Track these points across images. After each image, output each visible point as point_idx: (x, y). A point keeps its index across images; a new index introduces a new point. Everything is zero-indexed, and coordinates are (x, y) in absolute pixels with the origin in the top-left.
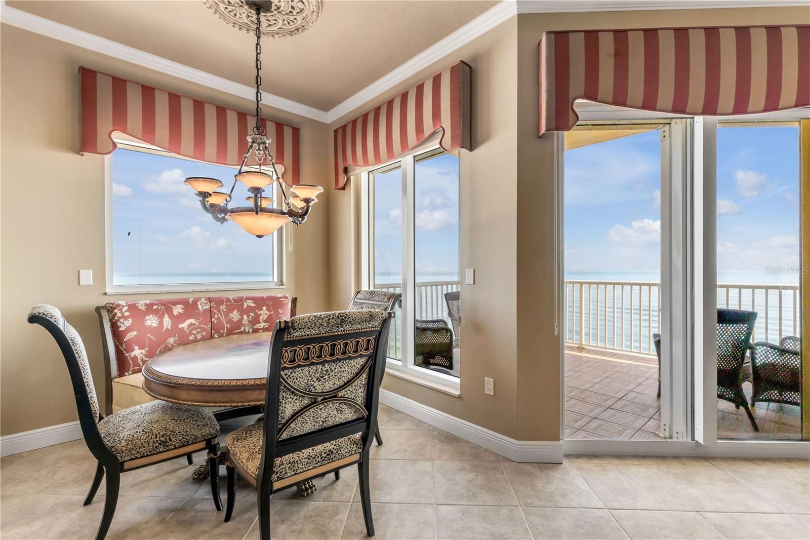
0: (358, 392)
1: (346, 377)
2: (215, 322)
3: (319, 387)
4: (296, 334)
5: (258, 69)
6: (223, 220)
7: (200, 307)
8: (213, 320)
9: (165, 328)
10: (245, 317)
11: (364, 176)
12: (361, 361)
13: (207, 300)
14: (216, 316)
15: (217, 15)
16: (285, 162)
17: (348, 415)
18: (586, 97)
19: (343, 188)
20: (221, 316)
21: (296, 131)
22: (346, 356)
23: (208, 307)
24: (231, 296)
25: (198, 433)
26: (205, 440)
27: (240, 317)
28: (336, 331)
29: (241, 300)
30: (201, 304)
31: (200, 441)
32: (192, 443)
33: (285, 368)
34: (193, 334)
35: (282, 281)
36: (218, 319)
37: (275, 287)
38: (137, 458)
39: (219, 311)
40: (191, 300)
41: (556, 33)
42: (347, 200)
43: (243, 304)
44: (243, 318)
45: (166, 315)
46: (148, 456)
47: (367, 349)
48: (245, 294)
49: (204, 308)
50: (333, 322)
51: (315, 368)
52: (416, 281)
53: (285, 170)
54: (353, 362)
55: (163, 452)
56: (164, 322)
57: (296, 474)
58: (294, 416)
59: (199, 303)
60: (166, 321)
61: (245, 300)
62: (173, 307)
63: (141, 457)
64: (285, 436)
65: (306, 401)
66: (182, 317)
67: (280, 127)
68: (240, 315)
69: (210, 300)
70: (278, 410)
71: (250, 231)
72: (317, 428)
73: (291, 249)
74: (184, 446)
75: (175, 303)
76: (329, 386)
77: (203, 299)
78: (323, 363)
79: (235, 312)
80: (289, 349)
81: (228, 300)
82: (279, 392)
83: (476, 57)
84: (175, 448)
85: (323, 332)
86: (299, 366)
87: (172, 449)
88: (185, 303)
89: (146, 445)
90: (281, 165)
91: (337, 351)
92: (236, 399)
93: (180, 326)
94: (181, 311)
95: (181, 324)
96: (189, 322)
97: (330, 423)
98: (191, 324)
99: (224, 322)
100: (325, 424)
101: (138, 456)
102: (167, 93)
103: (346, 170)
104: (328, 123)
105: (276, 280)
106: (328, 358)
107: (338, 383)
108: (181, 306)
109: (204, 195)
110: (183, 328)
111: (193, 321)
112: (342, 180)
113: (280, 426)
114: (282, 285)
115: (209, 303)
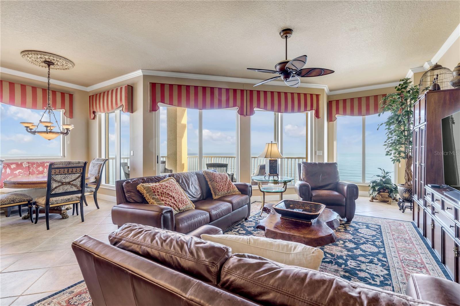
0: (78, 182)
1: (73, 179)
2: (31, 171)
3: (64, 181)
4: (56, 166)
5: (49, 85)
6: (34, 134)
7: (24, 165)
8: (30, 170)
9: (7, 173)
10: (45, 169)
11: (103, 115)
12: (78, 175)
13: (27, 163)
14: (32, 169)
15: (33, 64)
16: (66, 108)
17: (74, 189)
18: (161, 102)
19: (94, 119)
20: (34, 168)
21: (71, 96)
22: (72, 173)
23: (27, 165)
24: (39, 161)
25: (25, 199)
26: (28, 201)
27: (43, 169)
28: (68, 166)
29: (44, 163)
30: (24, 164)
31: (26, 201)
32: (23, 202)
33: (53, 175)
34: (20, 175)
35: (64, 156)
36: (33, 170)
37: (61, 158)
38: (3, 205)
39: (33, 167)
40: (19, 163)
41: (152, 83)
42: (95, 124)
43: (44, 165)
44: (44, 170)
45: (8, 168)
46: (7, 204)
47: (80, 171)
48: (45, 161)
49: (26, 166)
50: (66, 163)
51: (62, 175)
52: (121, 157)
53: (65, 111)
54: (75, 175)
55: (13, 203)
56: (7, 171)
57: (57, 204)
58: (56, 188)
59: (23, 164)
60: (8, 170)
61: (46, 163)
62: (11, 165)
63: (5, 204)
64: (53, 192)
65: (60, 184)
66: (15, 169)
67: (63, 94)
68: (43, 168)
69: (28, 163)
70: (51, 186)
71: (46, 138)
72: (64, 191)
73: (69, 142)
74: (20, 202)
75: (12, 164)
76: (67, 180)
77: (25, 163)
78: (65, 174)
79: (41, 167)
80: (54, 170)
81: (37, 163)
82: (51, 181)
83: (134, 84)
84: (17, 203)
85: (64, 166)
86: (57, 174)
87: (16, 203)
88: (17, 164)
89: (7, 201)
90: (63, 109)
91: (69, 171)
92: (38, 186)
93: (15, 172)
94: (15, 167)
95: (15, 171)
96: (19, 171)
97: (69, 191)
98: (20, 172)
99: (36, 171)
100: (67, 191)
101: (4, 204)
102: (8, 83)
103: (94, 112)
104: (88, 91)
105: (61, 155)
106: (67, 173)
107: (70, 180)
108: (15, 165)
109: (27, 127)
110: (16, 173)
111: (20, 171)
112: (92, 116)
113: (51, 190)
114: (65, 157)
115: (28, 164)
